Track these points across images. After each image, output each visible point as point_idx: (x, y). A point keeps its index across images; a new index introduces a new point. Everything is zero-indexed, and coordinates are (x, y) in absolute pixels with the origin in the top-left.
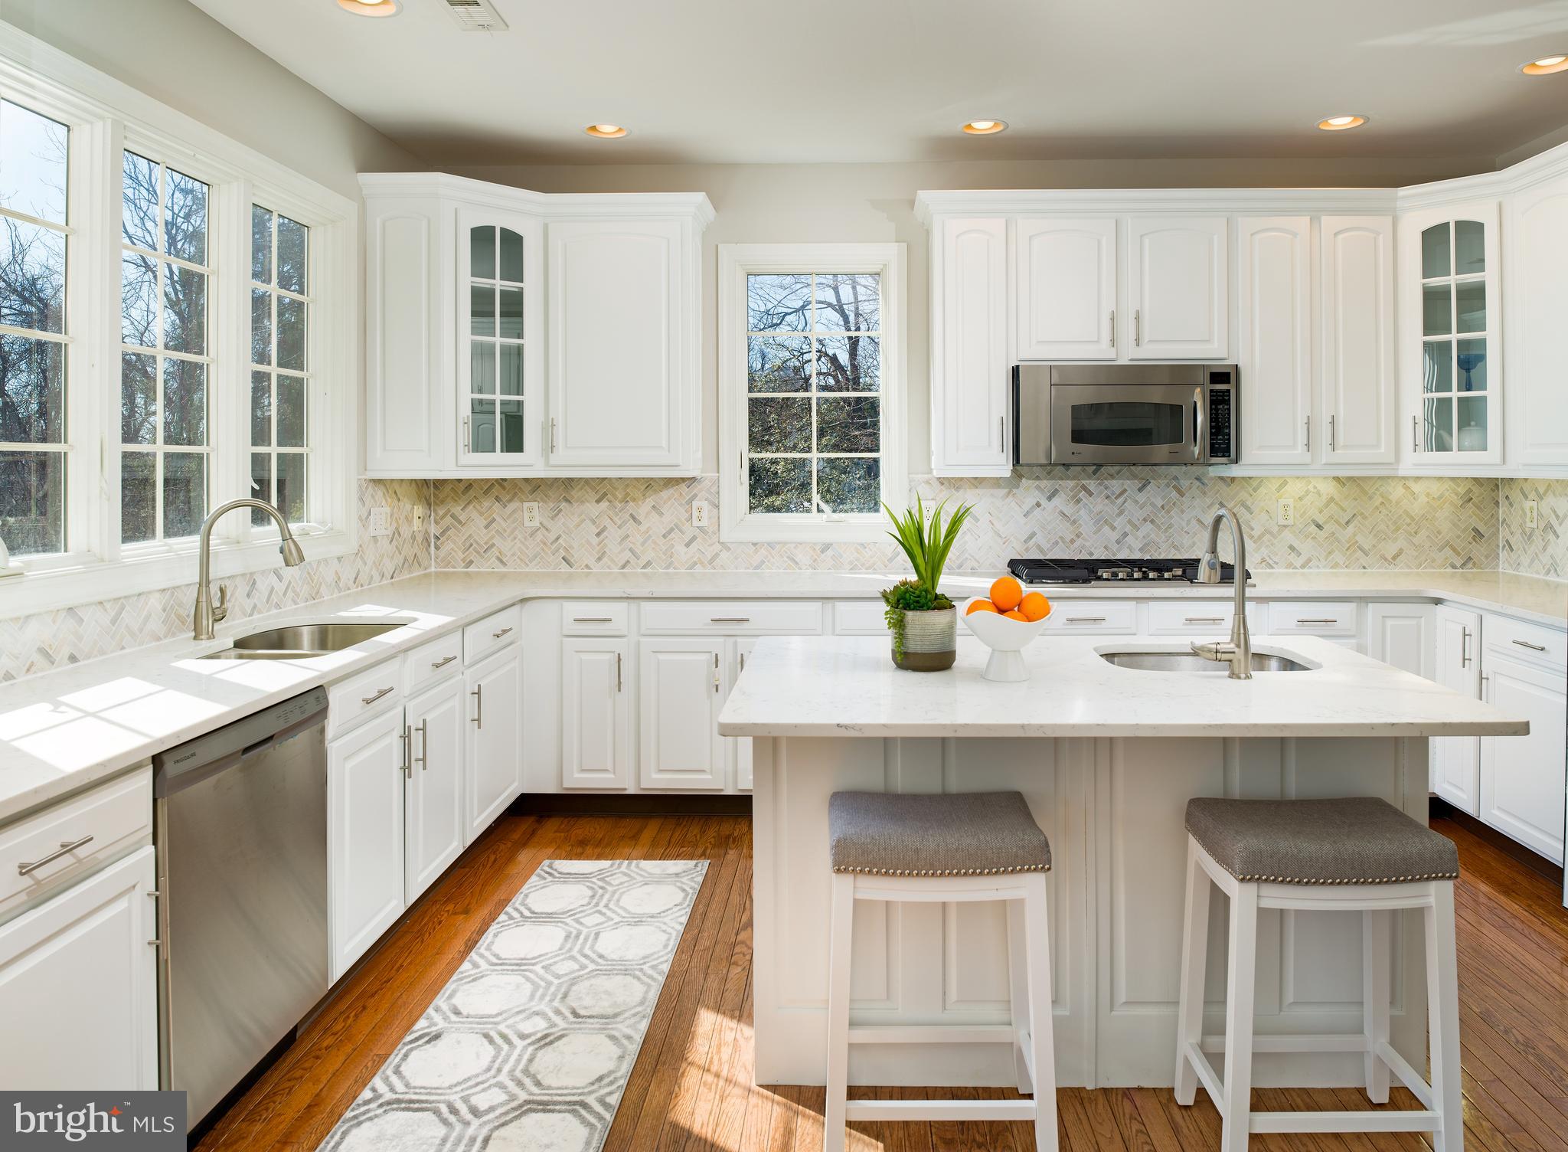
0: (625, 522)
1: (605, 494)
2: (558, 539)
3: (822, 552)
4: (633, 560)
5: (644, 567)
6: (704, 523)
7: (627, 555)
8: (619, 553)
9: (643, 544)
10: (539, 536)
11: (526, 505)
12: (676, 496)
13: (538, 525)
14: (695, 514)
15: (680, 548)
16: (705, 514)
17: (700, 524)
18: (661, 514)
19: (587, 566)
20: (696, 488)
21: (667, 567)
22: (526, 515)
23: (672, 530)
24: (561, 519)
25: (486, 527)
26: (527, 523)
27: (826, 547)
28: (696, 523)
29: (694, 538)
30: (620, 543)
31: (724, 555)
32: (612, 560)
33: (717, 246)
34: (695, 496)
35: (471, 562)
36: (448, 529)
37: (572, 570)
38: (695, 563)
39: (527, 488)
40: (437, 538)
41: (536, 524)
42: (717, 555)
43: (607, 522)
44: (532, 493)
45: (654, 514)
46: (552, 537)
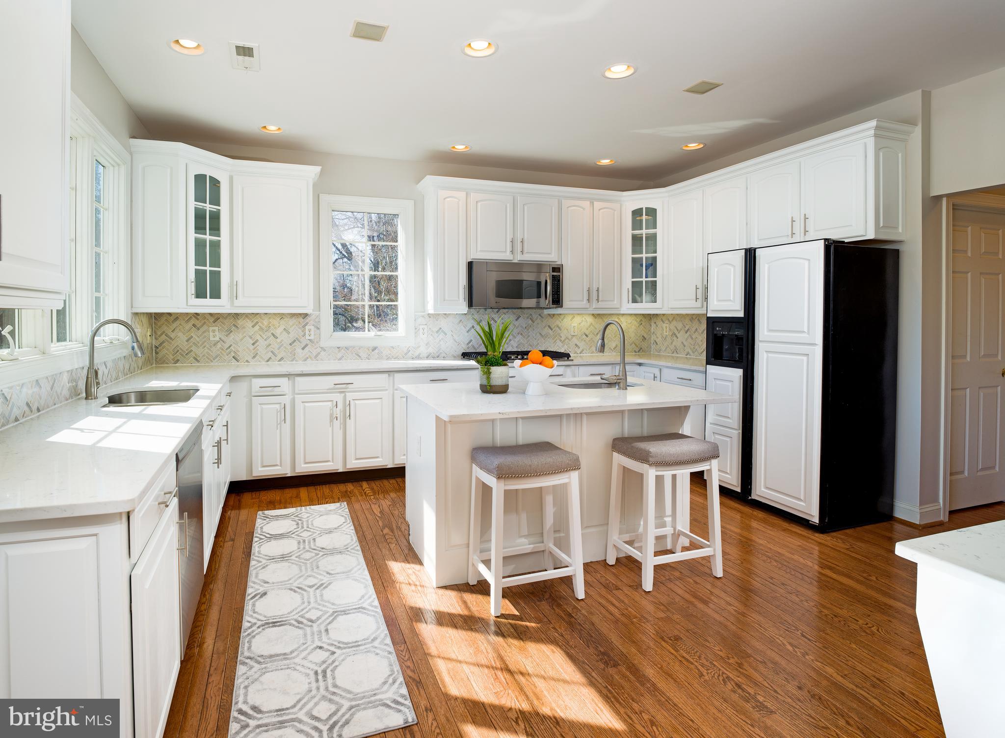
0: (268, 338)
1: (257, 323)
2: (230, 346)
3: (373, 351)
5: (279, 361)
6: (312, 337)
7: (270, 354)
8: (265, 354)
9: (279, 349)
10: (219, 345)
11: (211, 329)
12: (297, 323)
13: (218, 339)
14: (307, 332)
15: (299, 351)
16: (312, 332)
17: (310, 338)
18: (289, 333)
19: (247, 361)
20: (308, 319)
21: (292, 361)
22: (211, 334)
23: (295, 341)
24: (232, 336)
25: (187, 341)
26: (212, 339)
27: (374, 349)
28: (307, 337)
29: (306, 345)
30: (266, 349)
31: (323, 353)
32: (262, 358)
33: (319, 195)
34: (307, 323)
35: (178, 361)
36: (163, 342)
37: (238, 363)
38: (307, 358)
39: (212, 320)
40: (156, 347)
41: (217, 339)
42: (319, 353)
43: (258, 337)
44: (214, 322)
45: (284, 332)
46: (227, 346)
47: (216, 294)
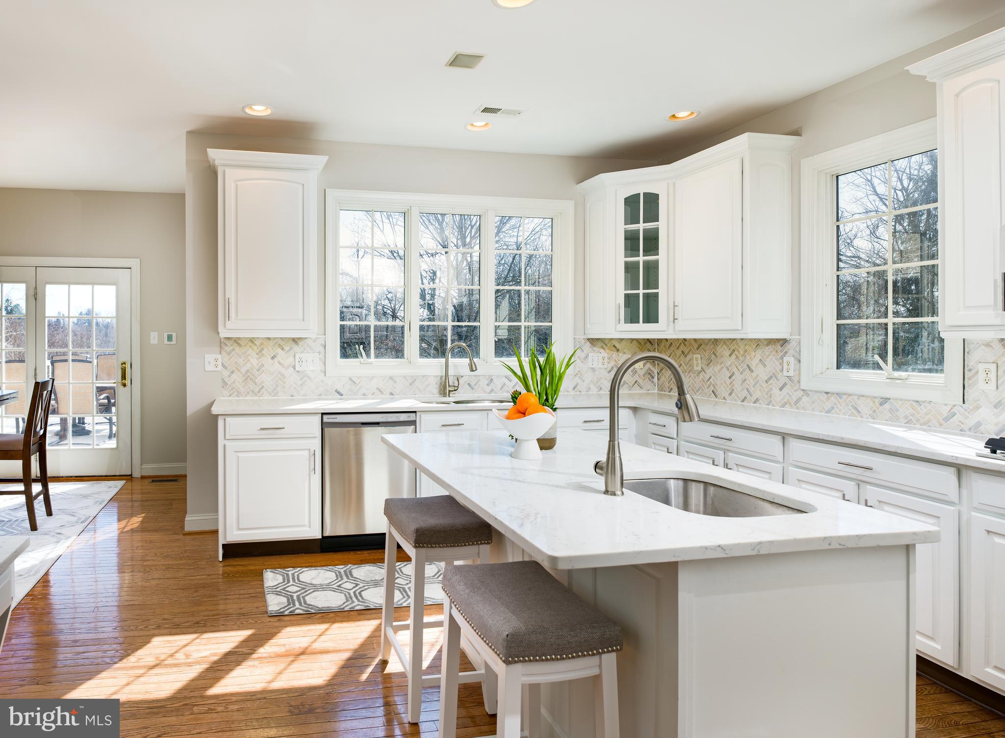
0: (744, 370)
1: (734, 351)
2: (710, 378)
3: (881, 404)
4: (748, 397)
5: (755, 402)
6: (791, 373)
7: (745, 393)
8: (741, 391)
9: (754, 386)
10: (701, 376)
11: (695, 356)
12: (774, 352)
13: (700, 369)
14: (785, 366)
15: (776, 391)
16: (792, 367)
17: (788, 374)
18: (765, 366)
19: (723, 398)
20: (788, 347)
21: (768, 404)
22: (695, 362)
23: (771, 377)
24: (712, 366)
26: (695, 368)
27: (885, 400)
28: (786, 373)
29: (785, 385)
30: (742, 384)
31: (805, 399)
32: (737, 396)
34: (786, 352)
37: (717, 400)
38: (786, 404)
39: (696, 345)
42: (800, 399)
43: (735, 370)
44: (698, 349)
45: (760, 365)
46: (707, 377)
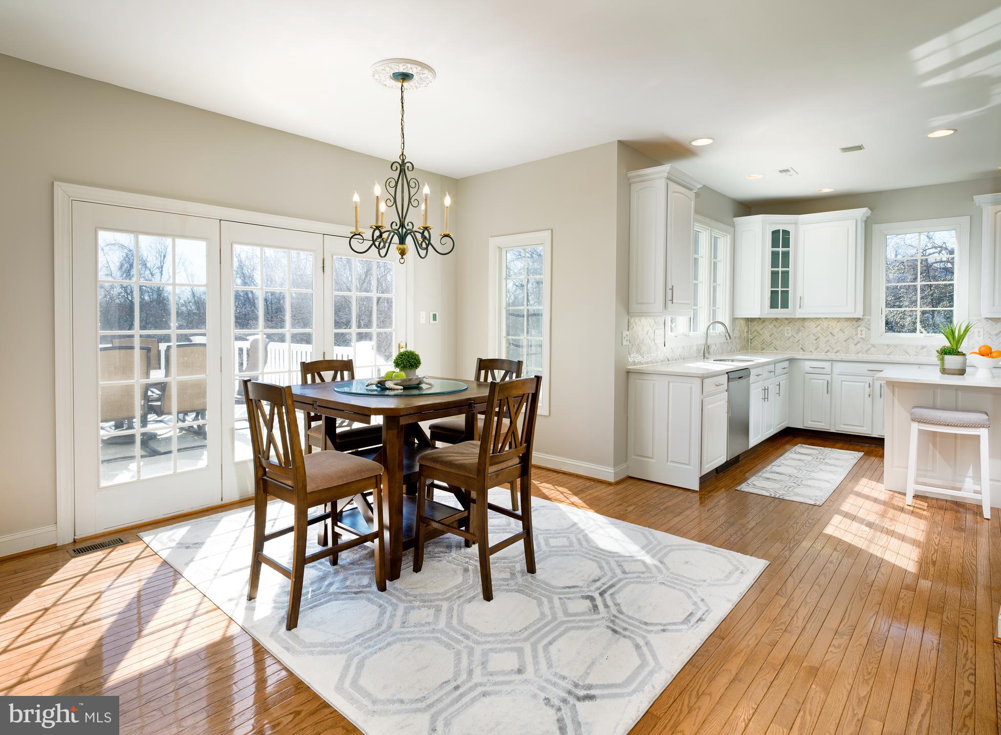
0: (827, 335)
1: (819, 325)
2: (799, 341)
3: (922, 349)
4: (831, 350)
5: (835, 353)
6: (863, 336)
7: (828, 348)
8: (825, 347)
9: (835, 344)
10: (791, 340)
11: (786, 328)
12: (851, 325)
14: (859, 332)
15: (852, 346)
16: (864, 333)
17: (862, 337)
18: (844, 332)
19: (811, 352)
20: (860, 322)
21: (846, 354)
22: (786, 332)
23: (849, 338)
24: (800, 333)
25: (770, 336)
26: (786, 335)
27: (923, 348)
28: (859, 336)
29: (859, 342)
30: (825, 343)
31: (873, 349)
32: (822, 350)
33: (871, 225)
34: (860, 325)
35: (764, 348)
36: (755, 336)
37: (804, 353)
38: (859, 352)
39: (786, 322)
40: (751, 340)
41: (790, 335)
42: (869, 349)
43: (820, 335)
44: (788, 324)
45: (840, 332)
46: (797, 340)
47: (785, 305)
